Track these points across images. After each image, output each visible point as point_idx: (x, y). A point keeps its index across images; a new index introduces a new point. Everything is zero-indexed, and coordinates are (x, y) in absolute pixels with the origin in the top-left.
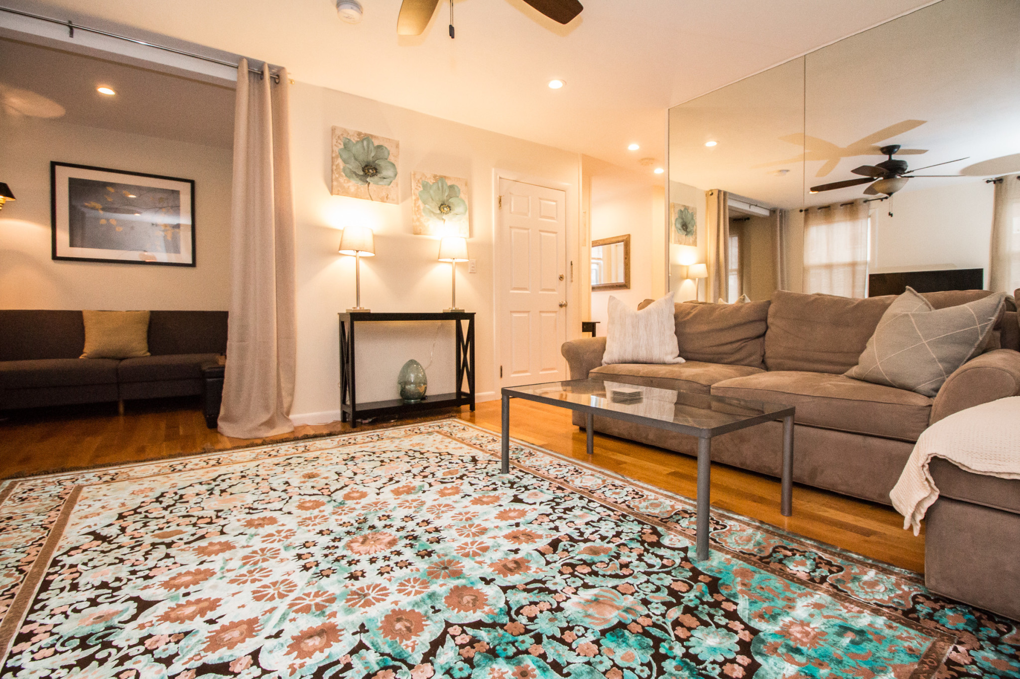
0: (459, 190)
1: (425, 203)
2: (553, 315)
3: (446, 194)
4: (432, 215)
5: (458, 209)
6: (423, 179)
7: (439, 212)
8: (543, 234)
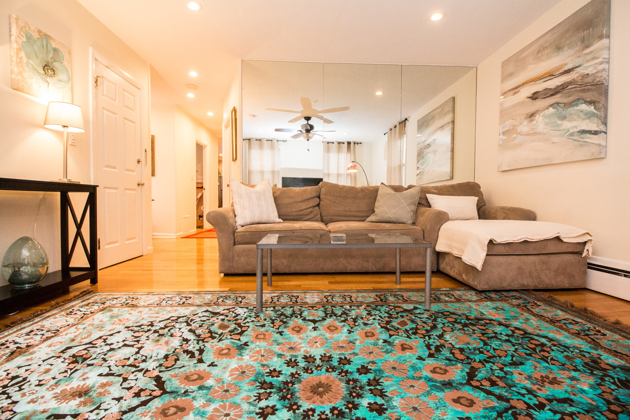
0: (63, 56)
1: (28, 57)
2: (133, 192)
3: (51, 56)
4: (36, 73)
5: (62, 76)
6: (27, 29)
7: (43, 72)
8: (126, 121)
